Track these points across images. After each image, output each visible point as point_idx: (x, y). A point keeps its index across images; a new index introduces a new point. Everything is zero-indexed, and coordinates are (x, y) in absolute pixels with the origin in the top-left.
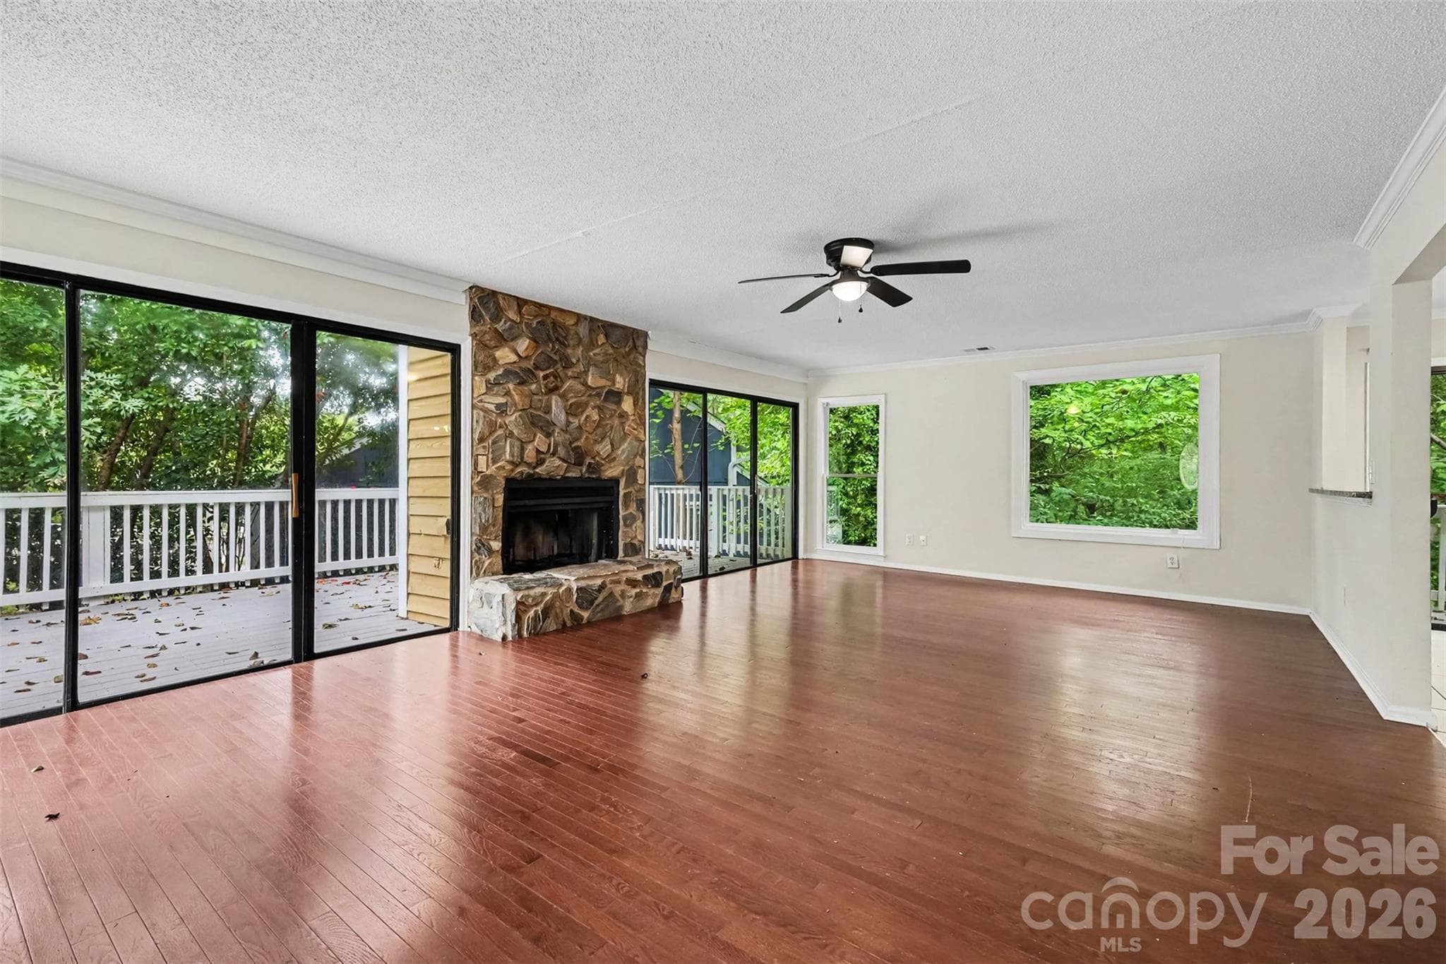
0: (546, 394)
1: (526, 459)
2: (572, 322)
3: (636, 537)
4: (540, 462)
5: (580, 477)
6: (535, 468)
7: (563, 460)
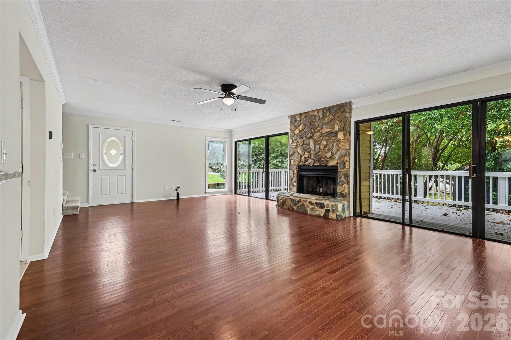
0: (308, 139)
1: (302, 160)
2: (316, 113)
3: (344, 191)
4: (306, 161)
5: (319, 165)
6: (305, 162)
7: (313, 160)
